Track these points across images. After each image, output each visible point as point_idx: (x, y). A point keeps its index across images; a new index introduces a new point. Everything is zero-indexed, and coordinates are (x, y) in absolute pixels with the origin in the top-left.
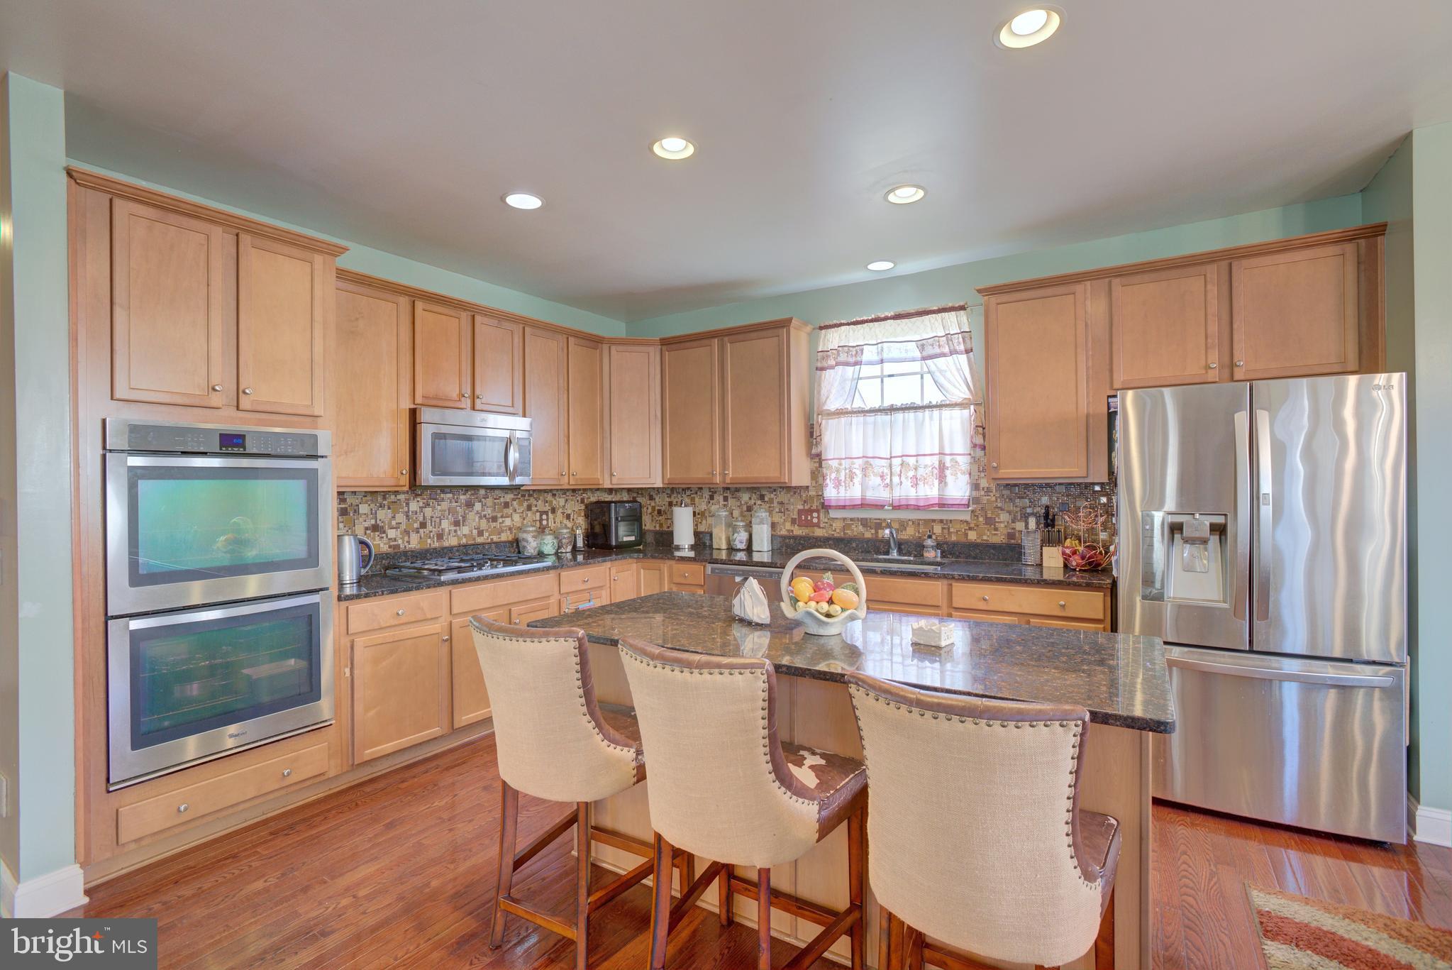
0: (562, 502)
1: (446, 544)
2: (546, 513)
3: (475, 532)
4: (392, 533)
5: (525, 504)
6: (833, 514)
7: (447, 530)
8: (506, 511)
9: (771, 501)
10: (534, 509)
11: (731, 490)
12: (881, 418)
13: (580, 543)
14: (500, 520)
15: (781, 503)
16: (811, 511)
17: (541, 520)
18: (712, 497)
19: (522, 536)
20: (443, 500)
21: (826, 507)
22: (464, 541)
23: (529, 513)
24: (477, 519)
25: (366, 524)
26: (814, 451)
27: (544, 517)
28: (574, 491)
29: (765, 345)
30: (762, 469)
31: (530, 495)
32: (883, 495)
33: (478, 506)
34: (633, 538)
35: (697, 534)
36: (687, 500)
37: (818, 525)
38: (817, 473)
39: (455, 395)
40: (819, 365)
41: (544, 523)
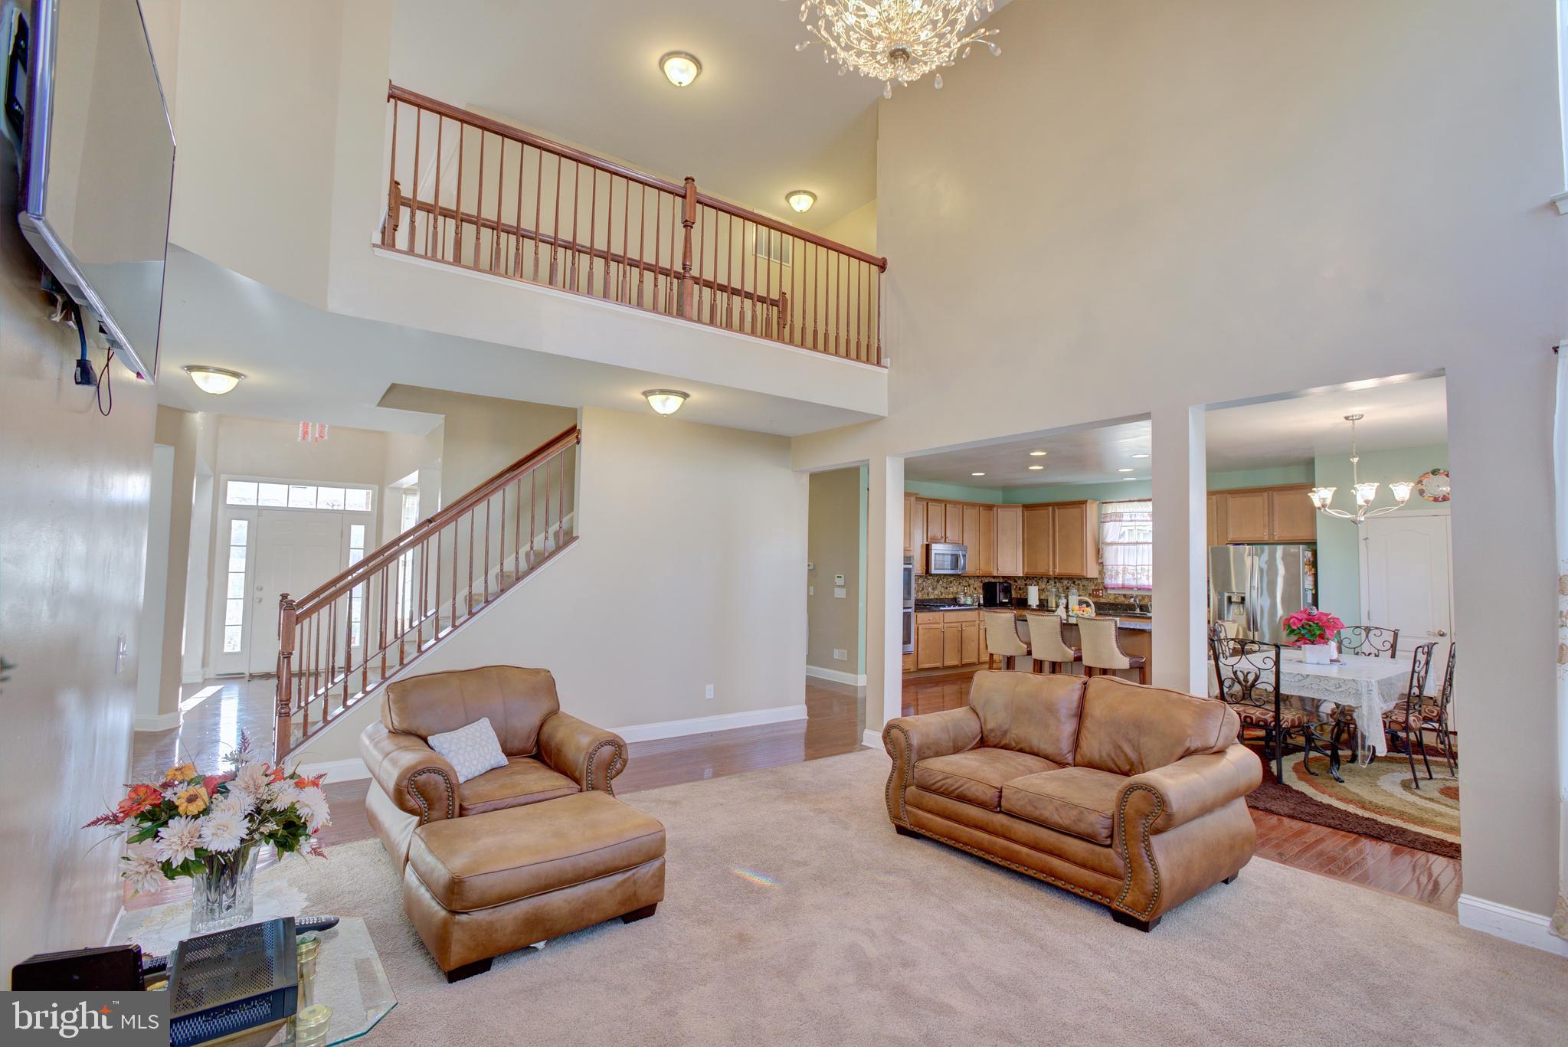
0: (973, 581)
1: (930, 597)
2: (968, 587)
5: (959, 582)
6: (1109, 592)
8: (952, 585)
9: (1079, 584)
10: (963, 584)
11: (1059, 579)
12: (1132, 547)
13: (982, 602)
14: (949, 588)
15: (1084, 586)
16: (1098, 590)
17: (965, 590)
18: (1048, 582)
19: (957, 596)
21: (1106, 588)
23: (961, 587)
26: (1100, 561)
27: (966, 588)
28: (978, 577)
29: (1074, 512)
30: (1072, 569)
31: (961, 578)
32: (1133, 583)
34: (1007, 601)
35: (1040, 600)
36: (1035, 583)
37: (1102, 597)
38: (1101, 572)
39: (939, 537)
40: (1102, 520)
41: (967, 591)
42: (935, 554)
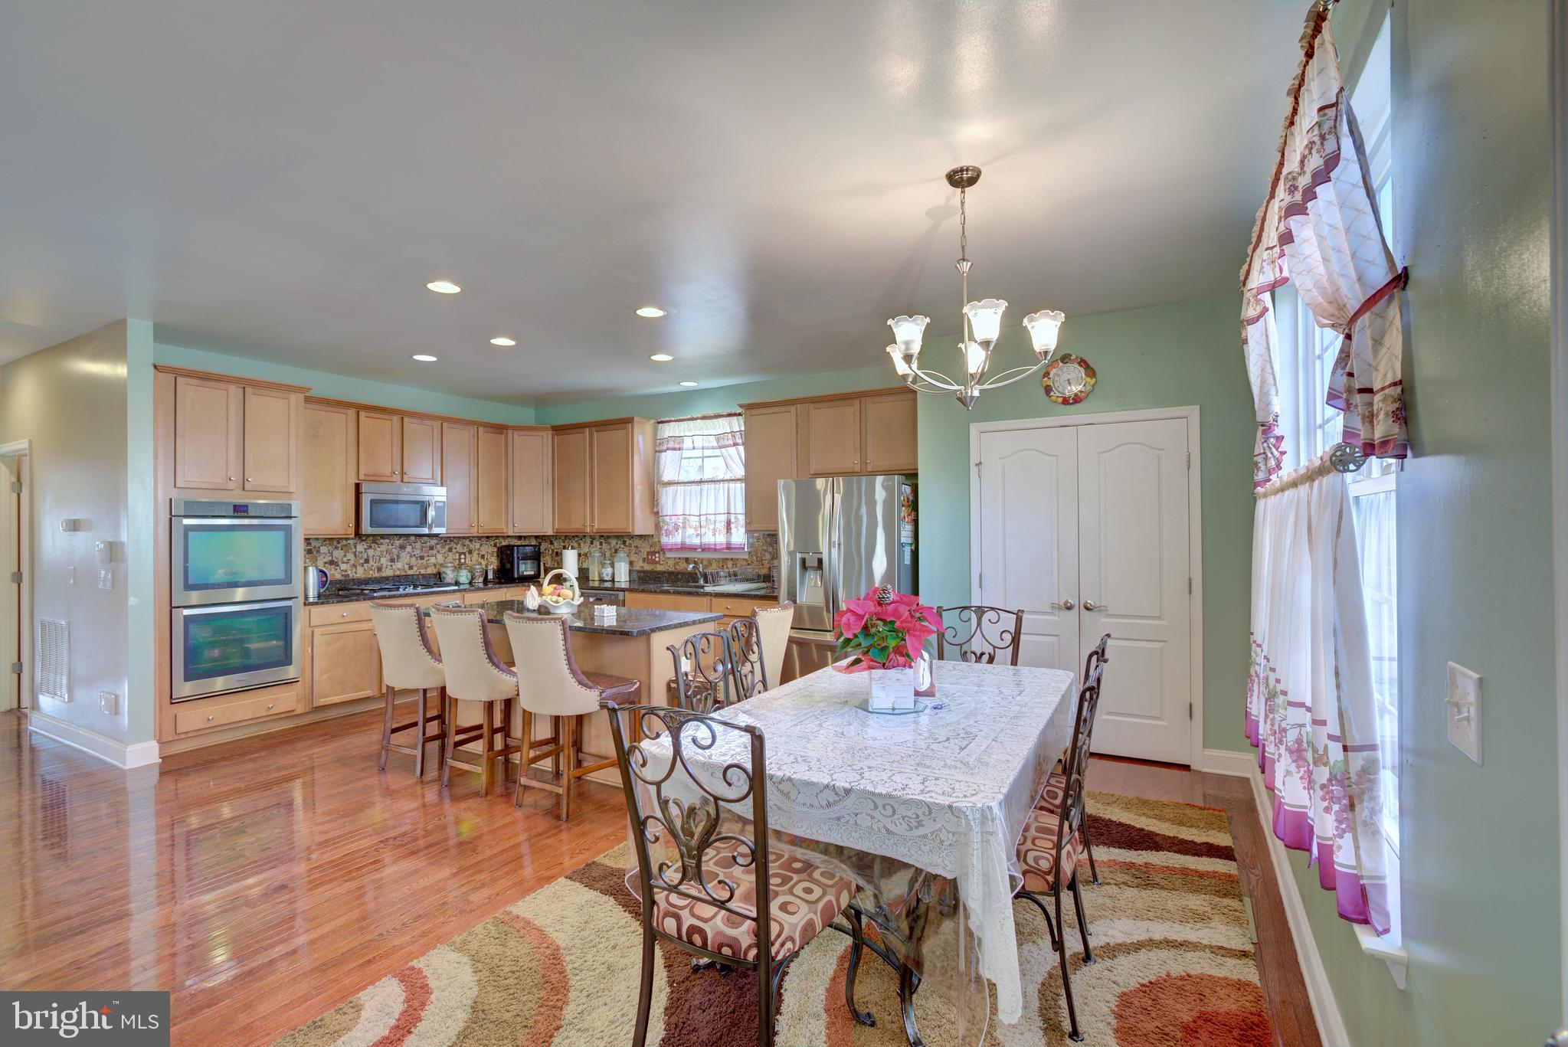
0: (477, 545)
1: (384, 575)
2: (464, 554)
3: (407, 567)
4: (343, 567)
5: (447, 547)
6: (668, 555)
7: (385, 565)
8: (431, 552)
9: (630, 546)
10: (454, 550)
11: (604, 537)
12: (695, 488)
13: (490, 576)
14: (427, 558)
15: (637, 547)
16: (654, 553)
17: (460, 559)
18: (592, 543)
19: (443, 570)
20: (382, 544)
21: (663, 550)
22: (398, 573)
23: (450, 553)
24: (408, 557)
25: (325, 560)
26: (655, 510)
27: (463, 556)
28: (488, 537)
29: (615, 435)
30: (615, 524)
31: (451, 541)
32: (696, 541)
33: (409, 548)
34: (532, 573)
35: (581, 570)
36: (576, 545)
37: (658, 563)
38: (658, 527)
39: (388, 472)
40: (657, 449)
41: (463, 561)
42: (373, 502)
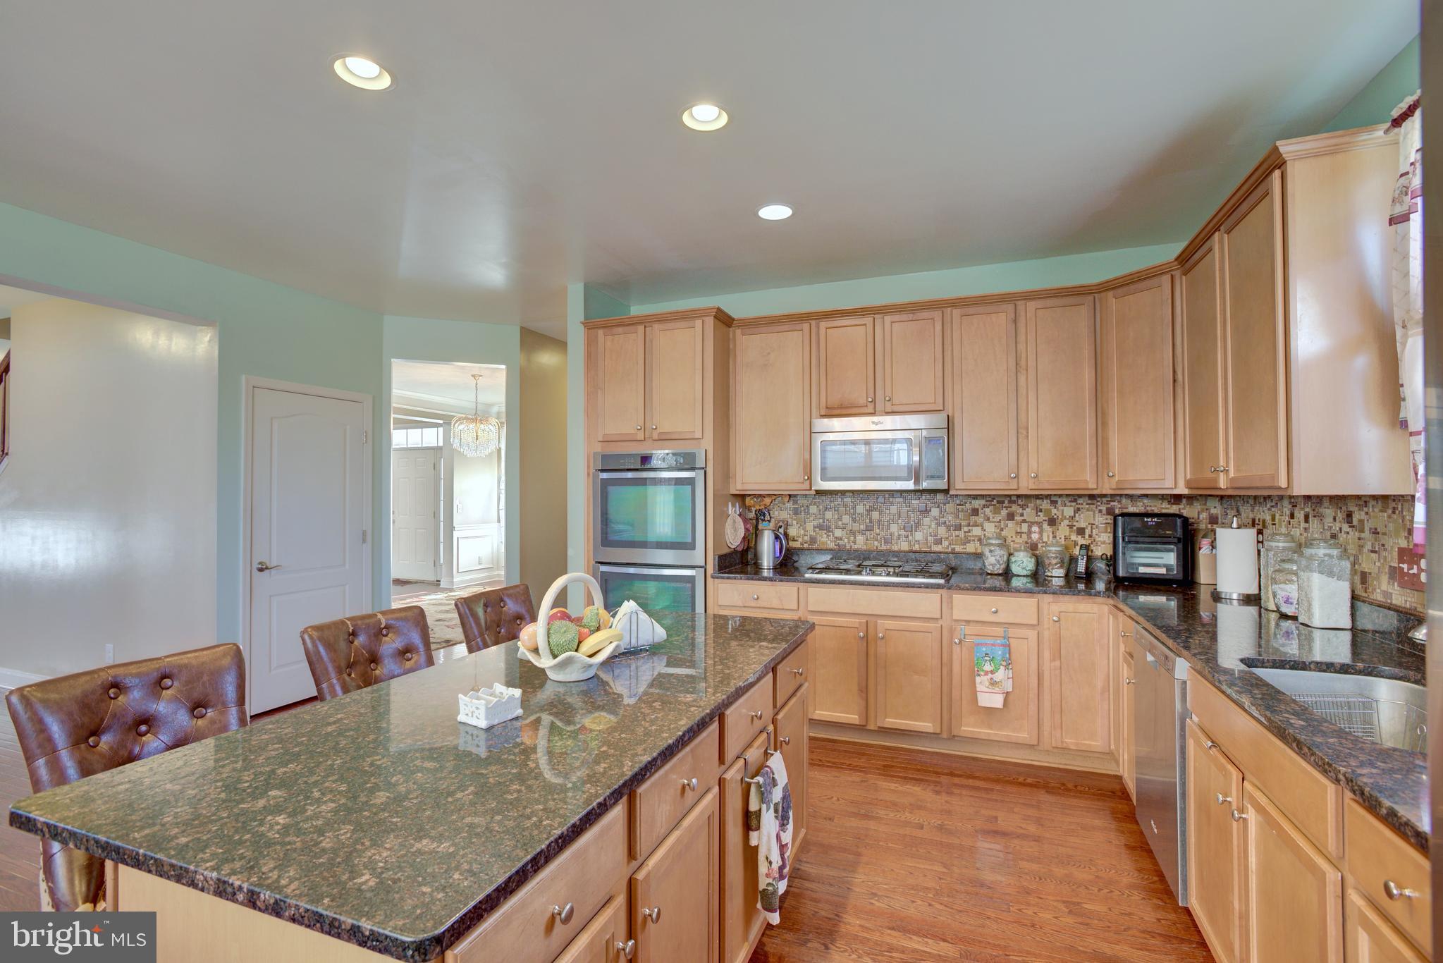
0: (1069, 511)
1: (895, 548)
2: (1039, 524)
3: (931, 539)
4: (838, 533)
5: (1004, 512)
7: (896, 534)
8: (973, 519)
9: (1361, 526)
10: (1018, 518)
14: (966, 529)
17: (1030, 532)
20: (892, 504)
22: (917, 547)
23: (1010, 524)
24: (933, 526)
25: (816, 523)
27: (1035, 529)
28: (1092, 497)
31: (1011, 502)
33: (935, 512)
41: (1035, 537)
42: (825, 445)
